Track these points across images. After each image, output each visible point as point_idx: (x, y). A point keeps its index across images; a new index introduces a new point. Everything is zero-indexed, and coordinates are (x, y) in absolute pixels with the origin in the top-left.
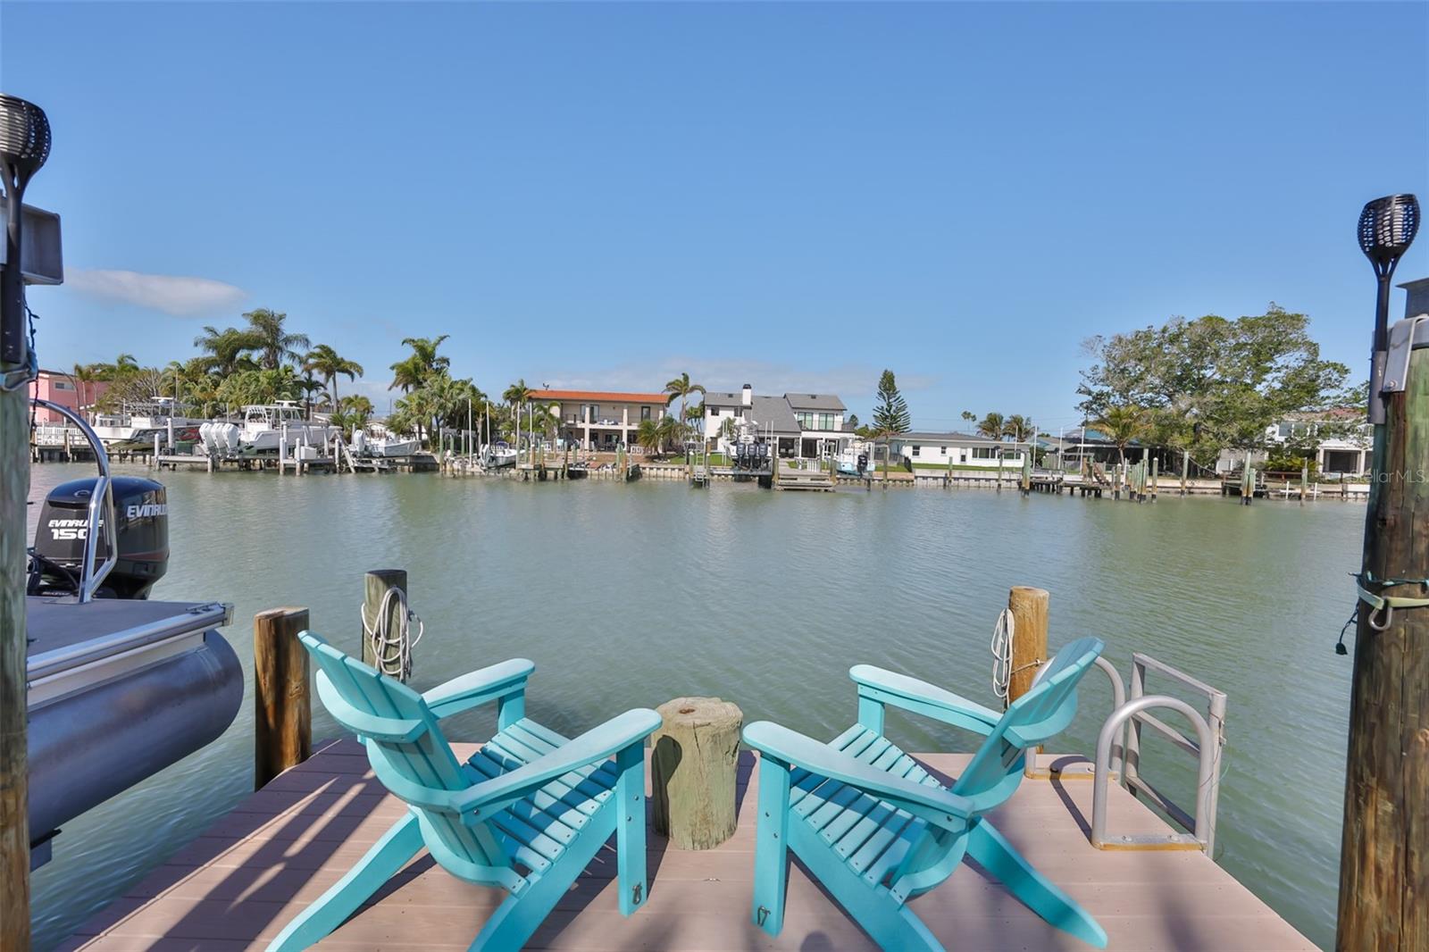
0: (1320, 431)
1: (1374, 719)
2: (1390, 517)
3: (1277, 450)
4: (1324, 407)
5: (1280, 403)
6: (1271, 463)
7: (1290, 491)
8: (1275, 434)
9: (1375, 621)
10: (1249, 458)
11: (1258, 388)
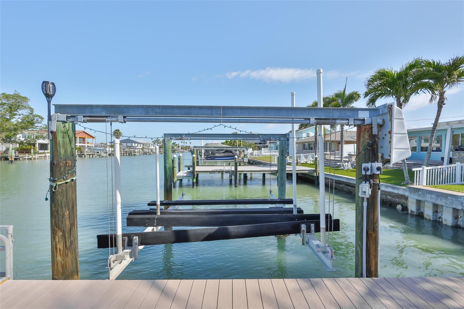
0: (36, 137)
1: (56, 214)
2: (55, 163)
3: (21, 143)
4: (37, 129)
5: (21, 127)
6: (19, 148)
7: (28, 157)
8: (20, 137)
9: (54, 189)
10: (11, 146)
11: (12, 120)
